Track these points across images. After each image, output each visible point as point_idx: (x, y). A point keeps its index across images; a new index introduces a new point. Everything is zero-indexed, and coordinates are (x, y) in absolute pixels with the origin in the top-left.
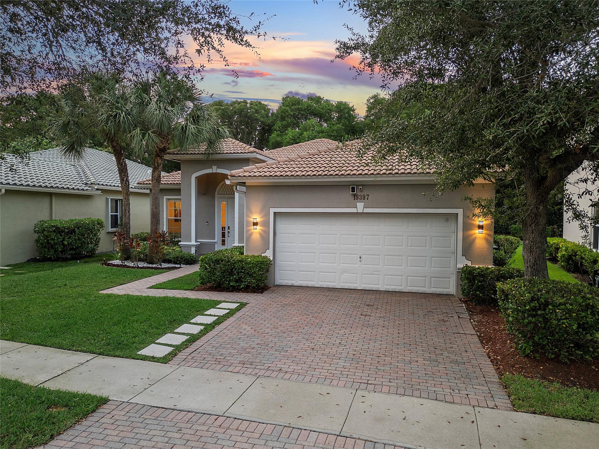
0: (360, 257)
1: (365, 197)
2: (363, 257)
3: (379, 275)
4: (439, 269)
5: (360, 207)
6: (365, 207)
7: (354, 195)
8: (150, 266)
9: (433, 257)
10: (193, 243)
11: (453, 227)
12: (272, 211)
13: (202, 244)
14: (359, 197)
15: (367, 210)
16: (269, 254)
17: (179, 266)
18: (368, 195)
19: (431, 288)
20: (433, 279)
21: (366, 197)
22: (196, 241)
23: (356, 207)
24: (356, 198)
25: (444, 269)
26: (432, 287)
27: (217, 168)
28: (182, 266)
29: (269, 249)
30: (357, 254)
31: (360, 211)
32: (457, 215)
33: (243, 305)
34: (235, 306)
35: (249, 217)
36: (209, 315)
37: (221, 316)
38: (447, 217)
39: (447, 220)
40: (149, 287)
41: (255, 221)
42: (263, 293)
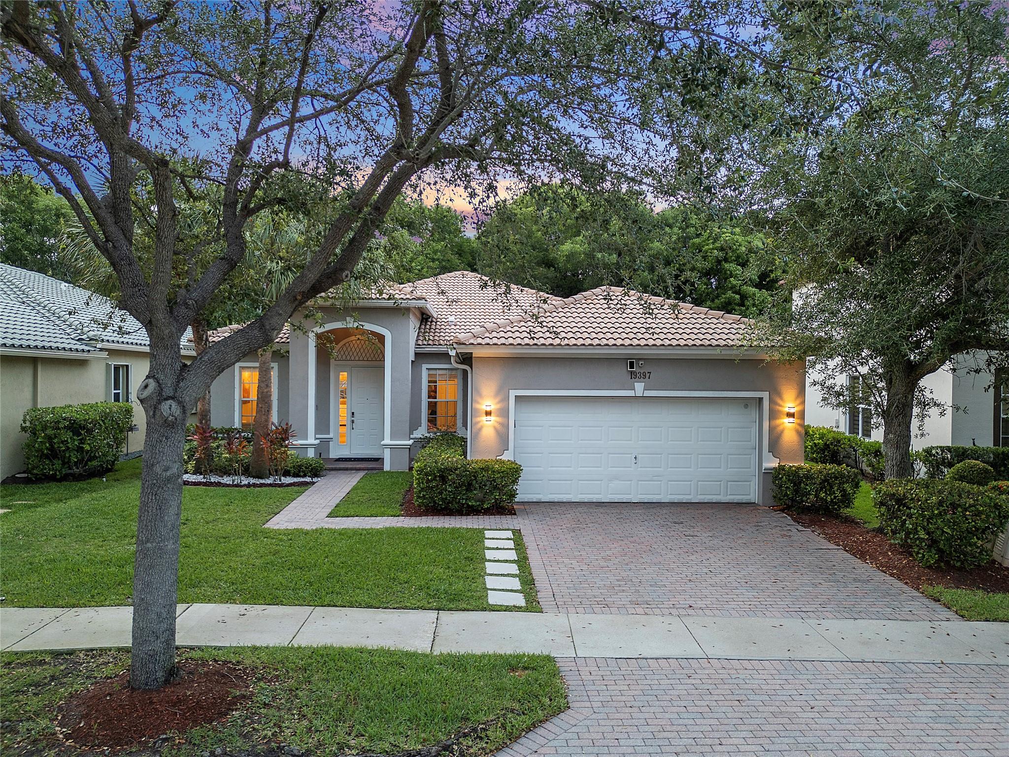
0: (636, 458)
1: (645, 376)
2: (639, 457)
3: (661, 481)
4: (738, 470)
5: (639, 388)
6: (644, 390)
7: (631, 373)
8: (261, 481)
9: (729, 455)
10: (311, 440)
11: (755, 415)
12: (513, 394)
13: (321, 442)
14: (638, 375)
15: (648, 393)
16: (507, 457)
17: (308, 479)
18: (651, 373)
19: (727, 495)
20: (729, 483)
21: (648, 375)
22: (315, 439)
23: (634, 389)
24: (633, 376)
25: (744, 470)
26: (729, 494)
28: (315, 480)
29: (508, 450)
30: (632, 454)
31: (639, 394)
32: (761, 399)
33: (517, 533)
34: (509, 534)
35: (478, 403)
36: (497, 549)
37: (516, 549)
38: (746, 403)
39: (746, 406)
40: (330, 516)
41: (488, 409)
42: (515, 514)
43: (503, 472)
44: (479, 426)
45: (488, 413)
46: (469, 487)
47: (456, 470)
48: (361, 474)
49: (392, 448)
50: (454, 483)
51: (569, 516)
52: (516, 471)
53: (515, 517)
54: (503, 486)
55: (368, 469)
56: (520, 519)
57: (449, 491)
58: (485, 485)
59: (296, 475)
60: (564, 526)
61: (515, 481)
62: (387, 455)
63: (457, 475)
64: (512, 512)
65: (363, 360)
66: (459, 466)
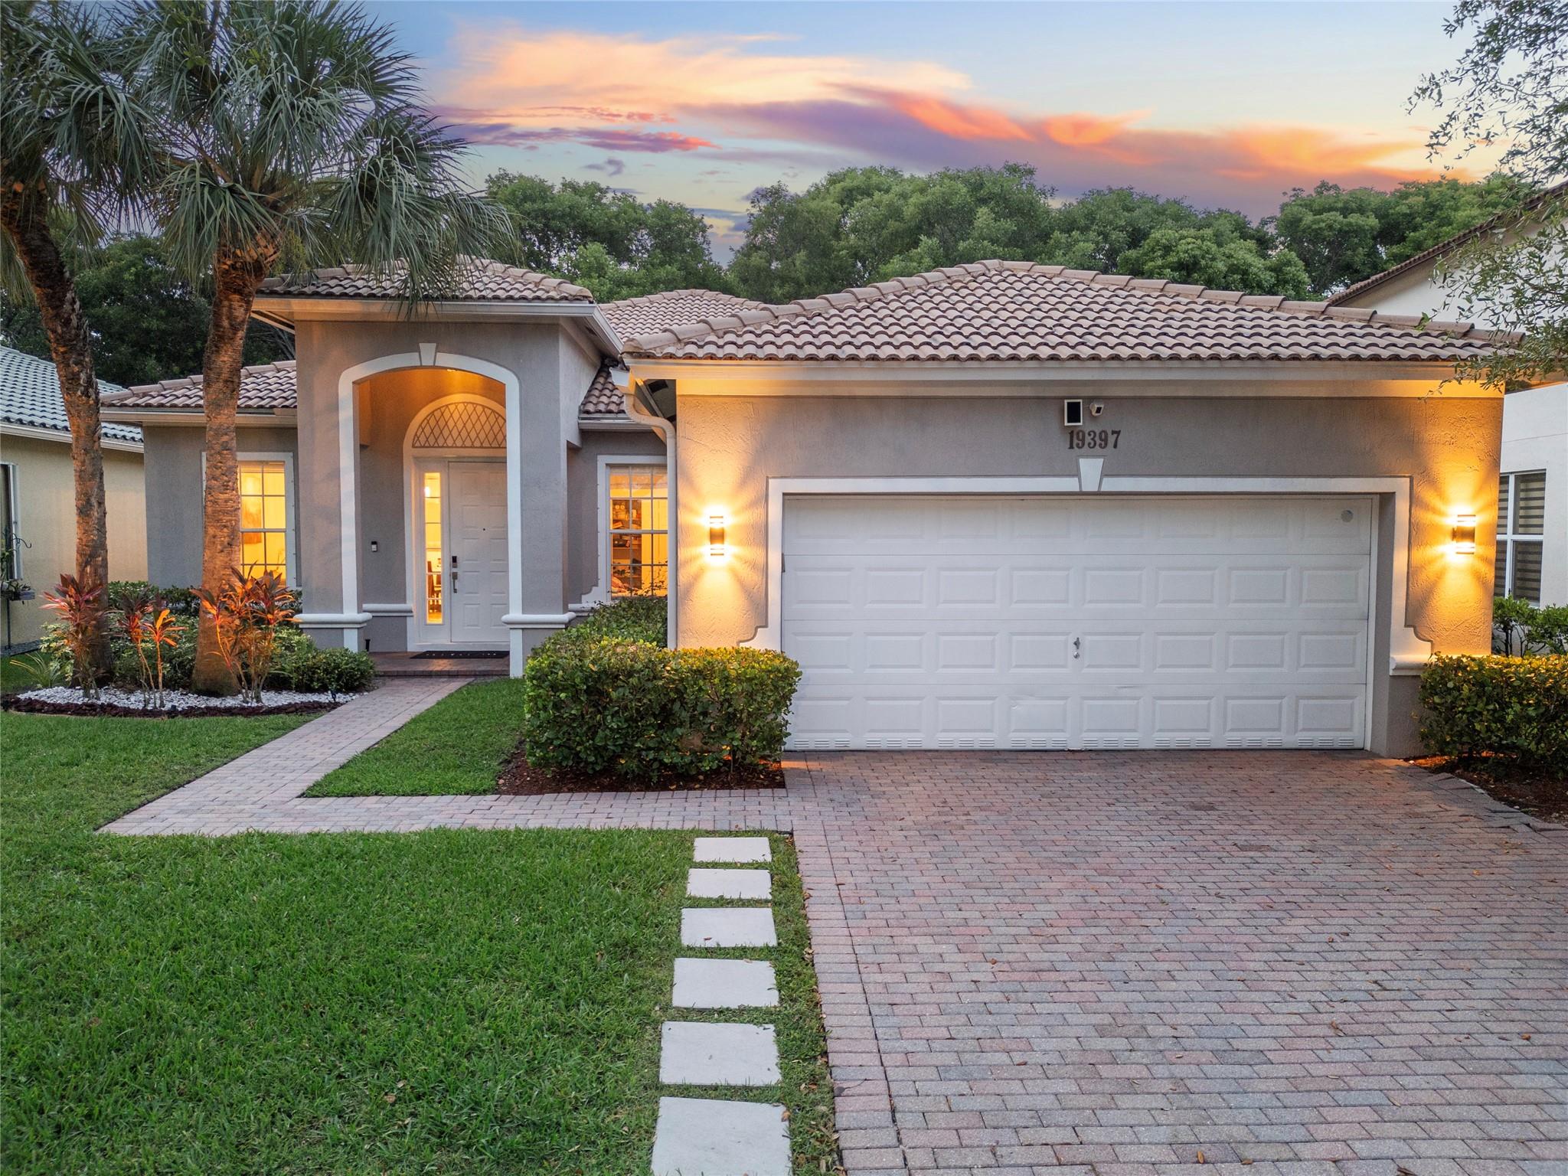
0: (1077, 644)
1: (1106, 441)
2: (1086, 641)
3: (1138, 698)
4: (1321, 670)
5: (1090, 471)
6: (1105, 474)
7: (1071, 433)
8: (215, 702)
9: (1305, 633)
10: (350, 612)
11: (1367, 534)
12: (778, 487)
13: (378, 617)
14: (1088, 439)
15: (1112, 485)
16: (763, 643)
17: (325, 698)
18: (1118, 433)
19: (1296, 731)
20: (1302, 702)
21: (1111, 439)
22: (360, 610)
23: (1076, 474)
24: (1075, 441)
25: (1338, 670)
26: (1300, 727)
27: (437, 350)
28: (340, 698)
29: (766, 626)
30: (1068, 634)
31: (1090, 486)
32: (1386, 500)
33: (783, 843)
34: (759, 849)
35: (691, 510)
36: (722, 902)
37: (775, 903)
38: (1347, 505)
39: (1347, 515)
40: (307, 794)
41: (717, 526)
42: (782, 785)
43: (750, 680)
44: (692, 569)
45: (716, 536)
46: (665, 717)
47: (630, 674)
48: (455, 685)
49: (526, 628)
50: (626, 708)
51: (918, 788)
52: (784, 678)
53: (781, 792)
54: (750, 715)
55: (475, 675)
56: (794, 800)
57: (612, 729)
58: (705, 714)
59: (304, 688)
60: (909, 821)
61: (783, 701)
62: (516, 645)
63: (634, 687)
64: (776, 781)
65: (473, 447)
66: (638, 666)
